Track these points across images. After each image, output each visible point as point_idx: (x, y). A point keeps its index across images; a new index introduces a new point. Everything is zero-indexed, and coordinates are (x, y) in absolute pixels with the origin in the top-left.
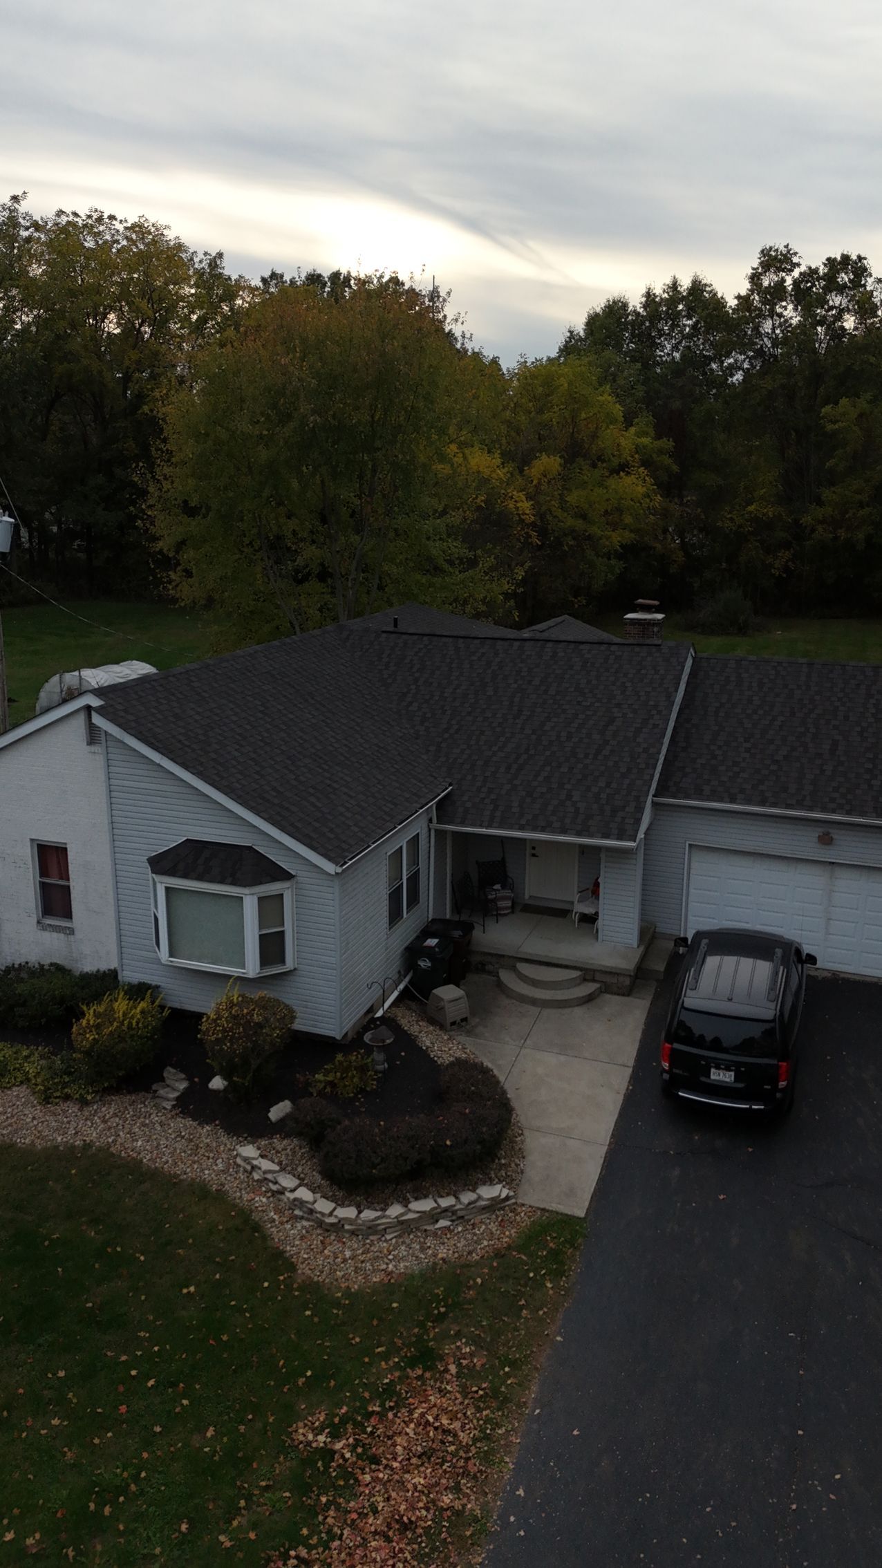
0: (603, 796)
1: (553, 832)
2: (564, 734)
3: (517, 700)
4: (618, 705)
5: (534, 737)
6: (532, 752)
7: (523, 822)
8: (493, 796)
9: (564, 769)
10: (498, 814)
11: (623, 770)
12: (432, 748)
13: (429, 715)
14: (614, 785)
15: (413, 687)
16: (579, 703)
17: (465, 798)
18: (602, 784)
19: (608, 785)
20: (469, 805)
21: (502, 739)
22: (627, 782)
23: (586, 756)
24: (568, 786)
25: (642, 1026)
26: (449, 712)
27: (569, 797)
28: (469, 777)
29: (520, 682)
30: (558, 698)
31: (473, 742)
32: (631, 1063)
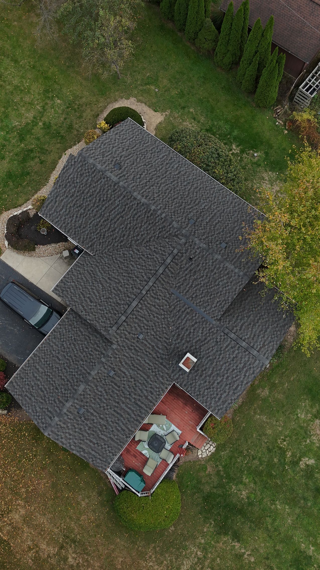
0: (69, 290)
1: (66, 275)
2: (94, 288)
3: (116, 280)
4: (96, 306)
5: (98, 280)
6: (93, 278)
7: (73, 269)
8: (85, 265)
9: (82, 284)
10: (79, 264)
11: (73, 298)
12: (111, 254)
13: (125, 256)
14: (70, 293)
15: (141, 254)
16: (103, 296)
17: (89, 258)
18: (72, 291)
19: (71, 292)
20: (86, 259)
21: (103, 272)
22: (69, 297)
23: (83, 291)
24: (76, 283)
25: (50, 294)
26: (123, 261)
27: (73, 282)
28: (95, 261)
29: (123, 284)
30: (109, 292)
31: (107, 265)
32: (37, 285)
